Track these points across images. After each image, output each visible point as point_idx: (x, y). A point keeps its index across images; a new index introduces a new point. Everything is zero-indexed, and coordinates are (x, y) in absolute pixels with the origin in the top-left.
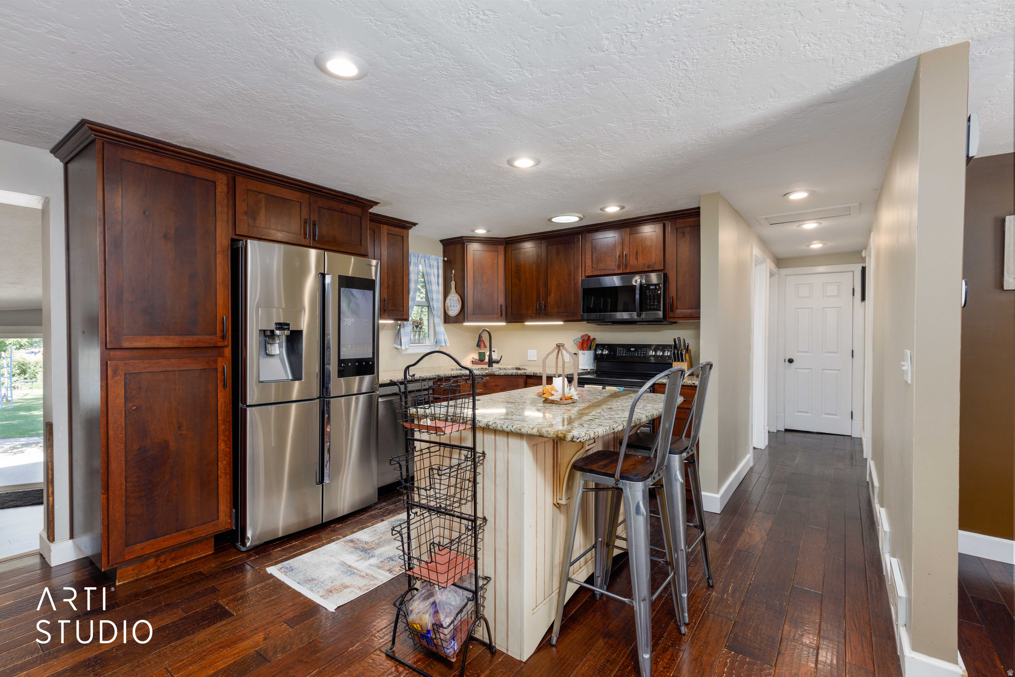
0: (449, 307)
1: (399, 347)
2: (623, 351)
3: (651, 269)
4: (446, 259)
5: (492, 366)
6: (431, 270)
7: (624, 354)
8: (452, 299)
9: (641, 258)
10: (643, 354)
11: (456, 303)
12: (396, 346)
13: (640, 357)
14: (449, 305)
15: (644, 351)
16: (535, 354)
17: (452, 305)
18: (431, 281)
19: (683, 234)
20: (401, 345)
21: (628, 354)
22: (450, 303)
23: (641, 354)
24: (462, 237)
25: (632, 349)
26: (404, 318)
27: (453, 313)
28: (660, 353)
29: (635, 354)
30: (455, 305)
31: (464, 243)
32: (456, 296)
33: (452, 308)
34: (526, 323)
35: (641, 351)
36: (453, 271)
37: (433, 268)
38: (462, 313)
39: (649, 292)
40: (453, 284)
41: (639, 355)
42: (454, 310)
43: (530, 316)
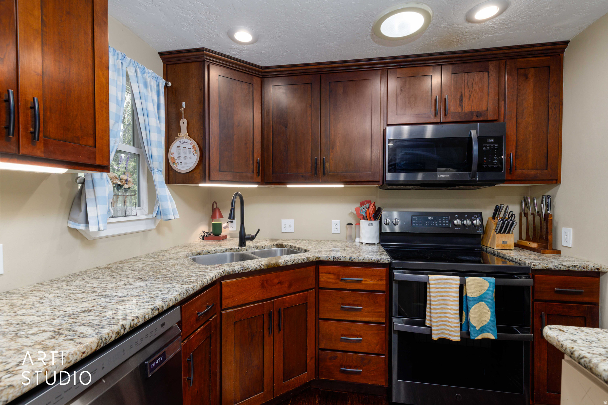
0: (176, 158)
1: (81, 227)
2: (418, 220)
3: (481, 119)
4: (170, 84)
5: (245, 246)
6: (147, 91)
7: (421, 224)
8: (182, 146)
9: (466, 105)
10: (445, 223)
11: (190, 153)
12: (72, 225)
13: (442, 227)
14: (176, 155)
15: (445, 221)
16: (293, 225)
17: (182, 155)
18: (147, 111)
19: (526, 77)
20: (87, 222)
21: (425, 224)
22: (179, 153)
23: (442, 223)
24: (202, 50)
25: (429, 218)
26: (98, 162)
27: (183, 167)
28: (467, 222)
29: (435, 224)
30: (188, 155)
31: (204, 61)
32: (189, 142)
33: (182, 160)
34: (288, 186)
35: (442, 221)
36: (184, 104)
37: (151, 91)
38: (201, 167)
39: (486, 147)
40: (184, 123)
41: (440, 225)
42: (186, 163)
43: (302, 176)
